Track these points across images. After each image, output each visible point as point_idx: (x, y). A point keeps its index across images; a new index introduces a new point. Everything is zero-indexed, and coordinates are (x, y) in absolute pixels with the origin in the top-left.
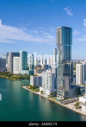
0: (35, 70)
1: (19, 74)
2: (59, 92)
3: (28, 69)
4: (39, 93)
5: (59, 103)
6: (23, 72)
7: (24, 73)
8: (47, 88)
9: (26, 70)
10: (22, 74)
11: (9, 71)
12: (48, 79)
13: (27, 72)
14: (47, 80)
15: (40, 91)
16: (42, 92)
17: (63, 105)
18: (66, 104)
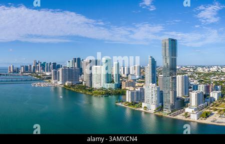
0: (123, 83)
1: (102, 89)
2: (166, 106)
3: (112, 82)
4: (142, 109)
5: (168, 116)
6: (107, 85)
7: (109, 87)
8: (152, 102)
9: (111, 82)
10: (105, 88)
11: (85, 84)
12: (153, 93)
13: (112, 86)
14: (152, 95)
15: (143, 107)
16: (145, 107)
17: (172, 117)
18: (174, 116)
